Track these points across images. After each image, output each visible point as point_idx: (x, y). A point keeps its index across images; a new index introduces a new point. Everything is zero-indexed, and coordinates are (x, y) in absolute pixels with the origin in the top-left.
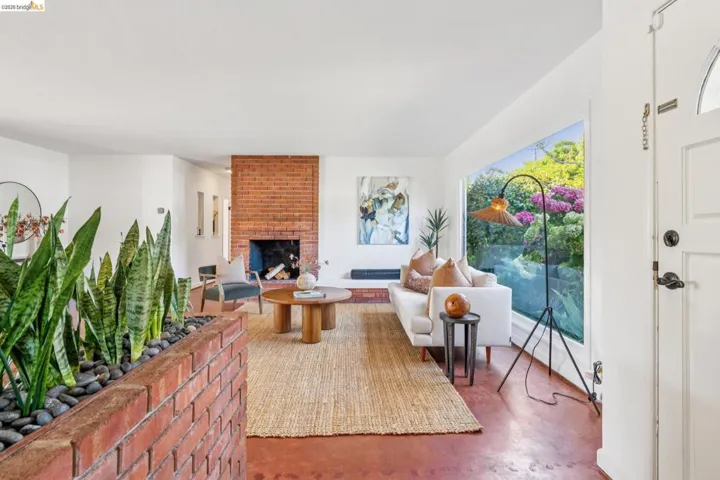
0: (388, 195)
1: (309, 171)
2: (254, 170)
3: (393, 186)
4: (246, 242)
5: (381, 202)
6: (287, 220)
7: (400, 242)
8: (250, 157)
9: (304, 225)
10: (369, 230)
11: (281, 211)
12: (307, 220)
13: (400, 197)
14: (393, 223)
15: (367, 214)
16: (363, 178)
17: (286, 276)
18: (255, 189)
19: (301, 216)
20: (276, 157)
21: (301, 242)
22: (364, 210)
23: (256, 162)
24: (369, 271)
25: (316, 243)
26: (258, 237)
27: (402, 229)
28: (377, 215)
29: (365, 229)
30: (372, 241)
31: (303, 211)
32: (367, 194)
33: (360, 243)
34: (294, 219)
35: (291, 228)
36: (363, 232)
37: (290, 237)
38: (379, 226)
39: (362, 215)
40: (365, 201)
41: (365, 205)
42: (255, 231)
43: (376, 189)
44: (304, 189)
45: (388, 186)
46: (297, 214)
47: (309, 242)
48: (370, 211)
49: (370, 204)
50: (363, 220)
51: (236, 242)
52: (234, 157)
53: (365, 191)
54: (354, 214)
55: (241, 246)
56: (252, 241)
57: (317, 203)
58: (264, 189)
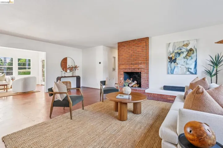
0: (183, 50)
1: (145, 44)
2: (125, 47)
3: (187, 45)
4: (122, 73)
5: (179, 54)
6: (136, 64)
7: (192, 73)
8: (123, 42)
9: (142, 66)
10: (173, 67)
11: (134, 61)
12: (144, 64)
13: (191, 50)
14: (187, 64)
15: (172, 60)
16: (170, 43)
17: (137, 86)
18: (125, 53)
19: (141, 62)
20: (132, 41)
21: (141, 73)
22: (170, 59)
23: (126, 43)
24: (172, 87)
25: (148, 73)
26: (126, 71)
27: (192, 67)
28: (177, 60)
29: (171, 67)
30: (174, 73)
31: (143, 60)
32: (171, 51)
33: (168, 73)
34: (138, 64)
35: (138, 67)
36: (170, 69)
37: (138, 71)
38: (178, 65)
39: (169, 61)
40: (171, 54)
41: (171, 56)
42: (125, 69)
43: (177, 48)
44: (142, 51)
45: (184, 45)
46: (140, 62)
47: (145, 73)
48: (173, 58)
49: (174, 55)
50: (170, 63)
51: (120, 73)
52: (118, 43)
53: (171, 49)
54: (166, 61)
55: (121, 74)
56: (124, 72)
57: (148, 57)
58: (128, 53)
